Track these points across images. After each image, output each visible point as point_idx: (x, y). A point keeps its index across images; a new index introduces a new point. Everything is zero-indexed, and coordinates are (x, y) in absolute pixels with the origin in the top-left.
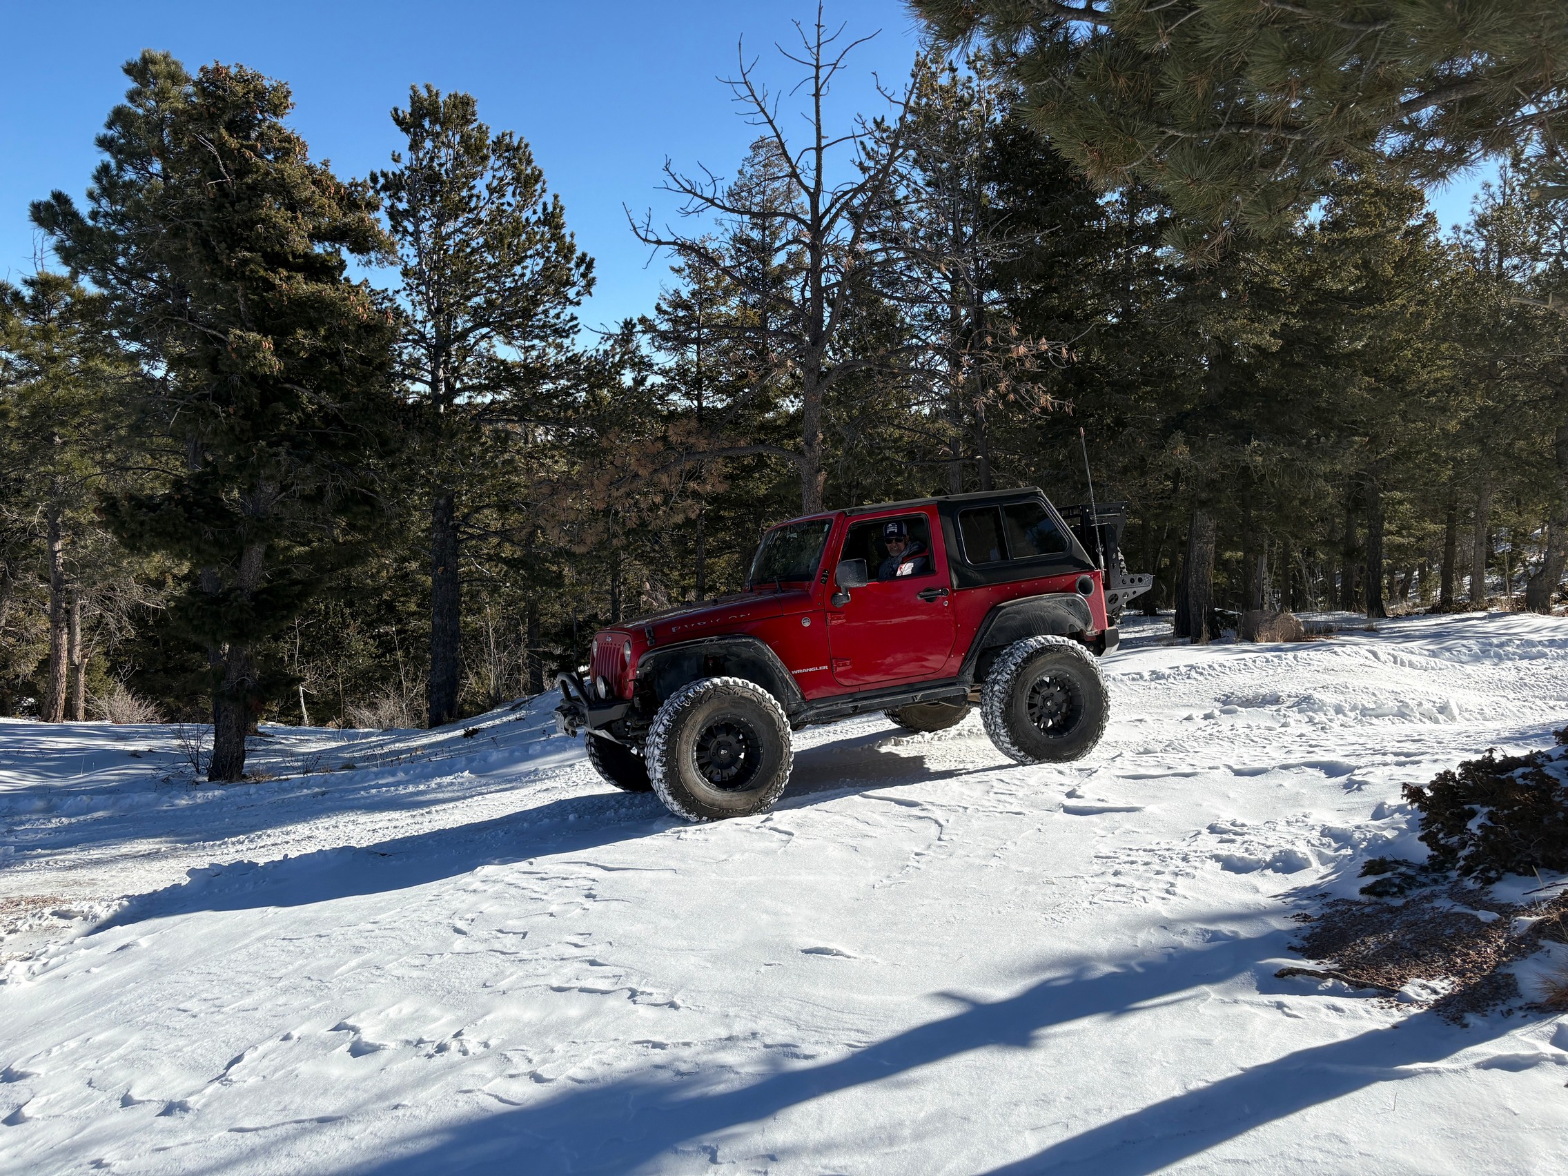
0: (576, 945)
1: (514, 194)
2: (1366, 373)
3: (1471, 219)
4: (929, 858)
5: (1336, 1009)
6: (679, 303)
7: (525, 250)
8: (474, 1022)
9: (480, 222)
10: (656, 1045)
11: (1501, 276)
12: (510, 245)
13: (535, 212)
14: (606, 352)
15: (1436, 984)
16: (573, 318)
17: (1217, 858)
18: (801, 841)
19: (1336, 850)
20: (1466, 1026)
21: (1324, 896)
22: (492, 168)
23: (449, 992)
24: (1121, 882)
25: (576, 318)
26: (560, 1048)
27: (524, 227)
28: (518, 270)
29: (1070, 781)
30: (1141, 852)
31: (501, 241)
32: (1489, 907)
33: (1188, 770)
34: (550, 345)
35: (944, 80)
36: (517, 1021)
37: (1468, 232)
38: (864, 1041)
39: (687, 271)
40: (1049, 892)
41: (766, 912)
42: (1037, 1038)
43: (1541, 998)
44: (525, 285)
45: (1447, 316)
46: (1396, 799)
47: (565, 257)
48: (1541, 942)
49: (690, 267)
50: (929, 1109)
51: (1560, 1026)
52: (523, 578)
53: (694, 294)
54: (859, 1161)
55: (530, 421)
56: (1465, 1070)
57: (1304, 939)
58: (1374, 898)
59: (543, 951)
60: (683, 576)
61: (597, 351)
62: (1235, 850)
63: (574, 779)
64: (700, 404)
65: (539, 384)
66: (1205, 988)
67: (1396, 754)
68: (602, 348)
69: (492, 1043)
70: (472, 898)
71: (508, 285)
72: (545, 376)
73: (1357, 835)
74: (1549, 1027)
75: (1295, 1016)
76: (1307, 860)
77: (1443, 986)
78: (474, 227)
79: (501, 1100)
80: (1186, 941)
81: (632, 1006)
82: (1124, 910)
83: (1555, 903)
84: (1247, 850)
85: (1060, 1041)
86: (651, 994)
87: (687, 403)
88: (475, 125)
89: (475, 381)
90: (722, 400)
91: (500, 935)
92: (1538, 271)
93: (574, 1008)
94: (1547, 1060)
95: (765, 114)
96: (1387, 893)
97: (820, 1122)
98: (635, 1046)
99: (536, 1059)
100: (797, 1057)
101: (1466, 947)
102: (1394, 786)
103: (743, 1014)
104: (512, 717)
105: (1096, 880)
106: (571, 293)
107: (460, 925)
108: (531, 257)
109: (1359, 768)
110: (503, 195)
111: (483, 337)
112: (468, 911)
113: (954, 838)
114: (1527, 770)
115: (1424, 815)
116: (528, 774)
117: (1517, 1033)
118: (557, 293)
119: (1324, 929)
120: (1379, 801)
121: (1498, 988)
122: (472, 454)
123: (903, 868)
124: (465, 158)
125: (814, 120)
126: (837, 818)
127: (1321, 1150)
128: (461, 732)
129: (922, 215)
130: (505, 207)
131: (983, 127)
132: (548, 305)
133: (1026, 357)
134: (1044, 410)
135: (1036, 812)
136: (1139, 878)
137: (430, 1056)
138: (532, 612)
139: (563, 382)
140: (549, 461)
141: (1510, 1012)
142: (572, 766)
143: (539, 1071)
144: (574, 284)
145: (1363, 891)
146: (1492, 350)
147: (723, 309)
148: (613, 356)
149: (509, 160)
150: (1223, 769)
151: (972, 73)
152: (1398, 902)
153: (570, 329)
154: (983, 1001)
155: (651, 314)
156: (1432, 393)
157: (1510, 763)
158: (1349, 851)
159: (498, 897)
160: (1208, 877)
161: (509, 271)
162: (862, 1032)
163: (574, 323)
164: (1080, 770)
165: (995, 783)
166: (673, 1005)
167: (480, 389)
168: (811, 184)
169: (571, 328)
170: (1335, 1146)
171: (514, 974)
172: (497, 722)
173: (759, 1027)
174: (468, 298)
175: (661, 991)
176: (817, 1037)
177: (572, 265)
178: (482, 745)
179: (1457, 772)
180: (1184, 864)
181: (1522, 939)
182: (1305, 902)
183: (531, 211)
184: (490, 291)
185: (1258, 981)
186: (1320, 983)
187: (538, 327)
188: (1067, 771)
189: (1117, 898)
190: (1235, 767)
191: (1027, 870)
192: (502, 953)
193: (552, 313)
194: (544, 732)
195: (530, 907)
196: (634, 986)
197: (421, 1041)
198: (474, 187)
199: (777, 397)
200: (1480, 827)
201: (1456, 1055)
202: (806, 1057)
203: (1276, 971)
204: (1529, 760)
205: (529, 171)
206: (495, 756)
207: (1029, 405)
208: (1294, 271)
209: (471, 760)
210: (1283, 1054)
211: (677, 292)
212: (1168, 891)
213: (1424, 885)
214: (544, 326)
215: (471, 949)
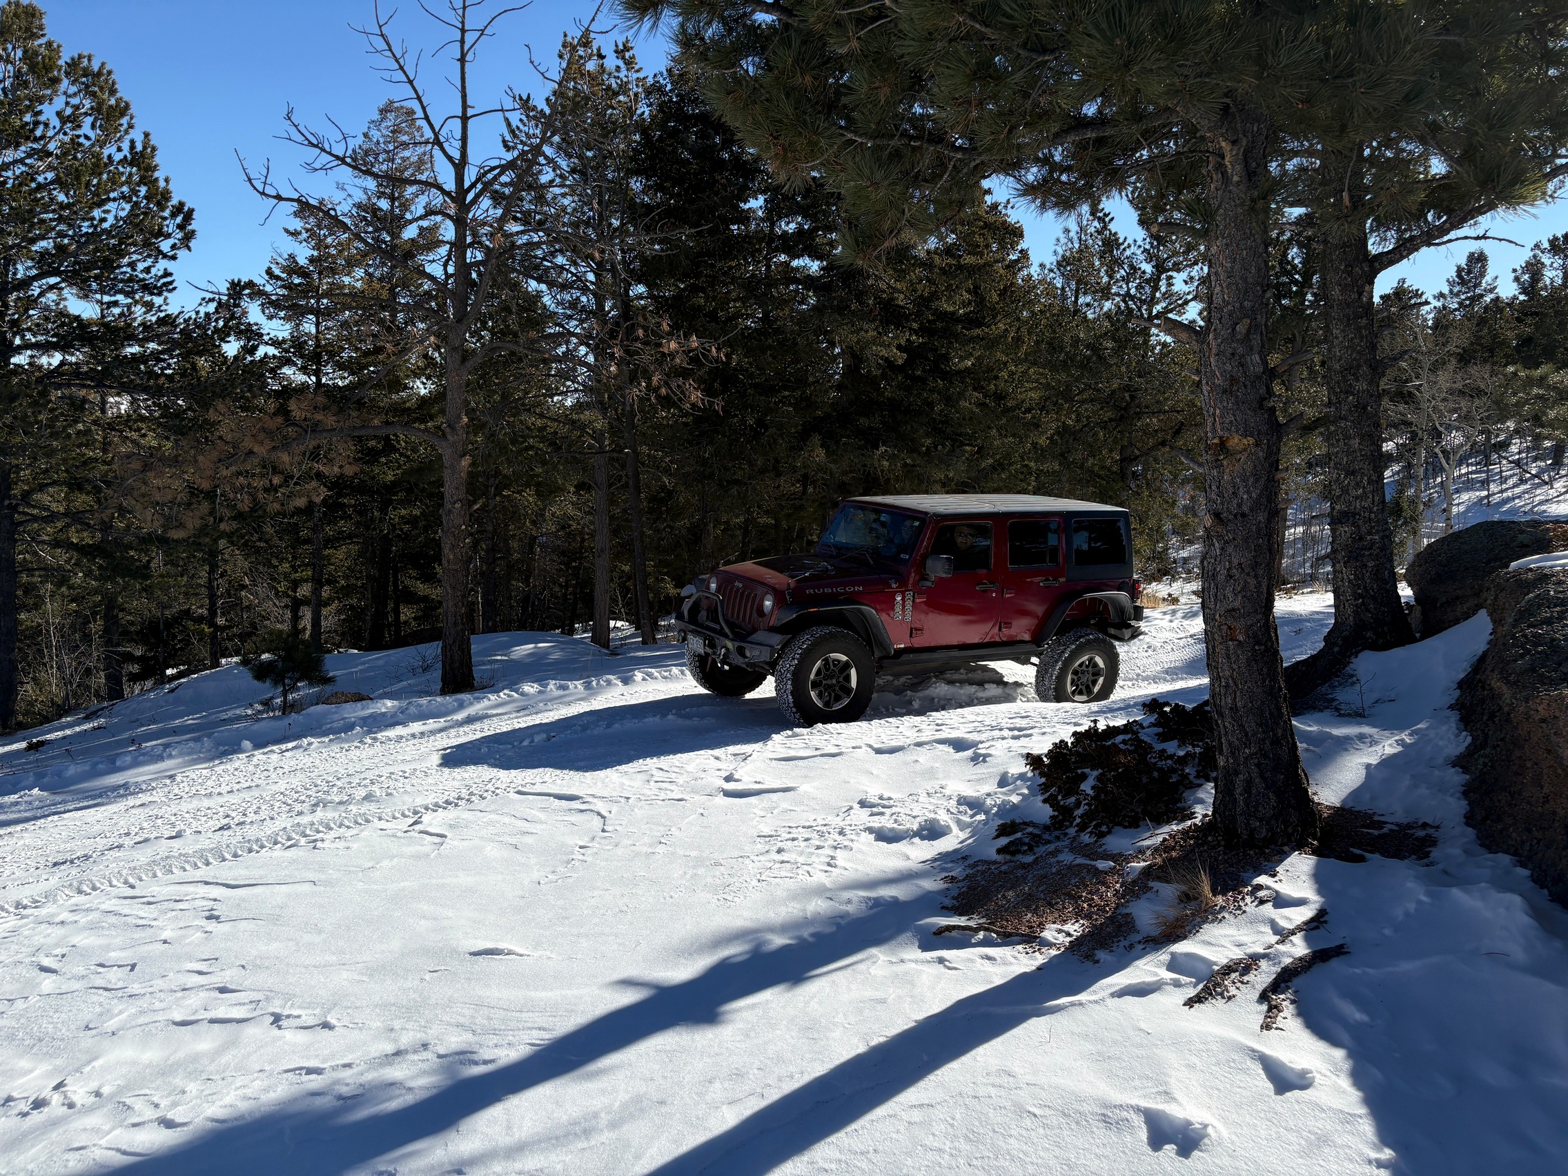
0: (200, 973)
1: (93, 126)
2: (975, 389)
3: (1054, 259)
4: (595, 850)
5: (989, 958)
6: (293, 268)
7: (107, 192)
8: (79, 1070)
9: (50, 154)
10: (310, 1071)
11: (1076, 312)
12: (88, 184)
13: (119, 149)
14: (207, 315)
15: (1069, 927)
16: (167, 274)
17: (870, 830)
18: (455, 843)
19: (972, 816)
20: (1098, 962)
21: (965, 858)
22: (65, 93)
23: (40, 1040)
24: (785, 859)
25: (171, 275)
26: (192, 1087)
27: (106, 165)
28: (97, 213)
29: (727, 766)
30: (800, 829)
31: (78, 178)
32: (1106, 856)
33: (834, 750)
34: (136, 302)
35: (591, 66)
36: (134, 1063)
37: (1051, 270)
38: (543, 1037)
39: (305, 235)
40: (718, 873)
41: (424, 917)
42: (724, 1013)
43: (1155, 932)
44: (107, 232)
45: (1037, 343)
46: (1019, 767)
47: (159, 204)
48: (1151, 884)
49: (307, 230)
50: (623, 1096)
51: (1172, 954)
52: (100, 567)
53: (312, 260)
54: (555, 1159)
55: (111, 387)
56: (1103, 1000)
57: (954, 898)
58: (1008, 857)
59: (159, 983)
60: (294, 569)
61: (197, 313)
62: (886, 822)
63: (176, 791)
64: (319, 380)
65: (123, 346)
66: (874, 951)
67: (1011, 729)
68: (202, 310)
69: (106, 1090)
70: (58, 932)
71: (84, 230)
72: (131, 338)
73: (989, 802)
74: (1164, 956)
75: (956, 969)
76: (948, 827)
77: (1075, 928)
78: (40, 159)
79: (125, 1153)
80: (850, 908)
81: (276, 1032)
82: (790, 884)
83: (1156, 850)
84: (896, 821)
85: (745, 1014)
86: (299, 1017)
87: (303, 378)
88: (42, 41)
89: (40, 338)
90: (343, 378)
91: (101, 970)
92: (1105, 309)
93: (205, 1042)
94: (1167, 984)
95: (405, 72)
96: (1019, 852)
97: (509, 1128)
98: (285, 1075)
99: (164, 1103)
100: (476, 1063)
101: (1090, 893)
102: (1013, 757)
103: (410, 1025)
104: (87, 726)
105: (761, 858)
106: (165, 246)
107: (46, 962)
108: (114, 200)
109: (982, 742)
110: (79, 126)
111: (51, 287)
112: (57, 945)
113: (618, 828)
114: (1128, 737)
115: (1043, 780)
116: (115, 788)
117: (1140, 963)
118: (147, 244)
119: (969, 888)
120: (1002, 771)
121: (1120, 926)
122: (37, 422)
123: (568, 862)
124: (30, 78)
125: (459, 85)
126: (492, 816)
127: (993, 1085)
128: (23, 745)
129: (566, 202)
130: (82, 140)
131: (631, 119)
132: (135, 257)
133: (677, 352)
134: (694, 405)
135: (697, 797)
136: (801, 854)
137: (25, 1115)
138: (111, 607)
139: (152, 346)
140: (134, 435)
141: (1131, 946)
142: (171, 777)
143: (170, 1116)
144: (168, 236)
145: (999, 851)
146: (1072, 376)
147: (347, 280)
148: (216, 320)
149: (87, 86)
150: (865, 748)
151: (620, 63)
152: (1029, 859)
153: (165, 286)
154: (666, 984)
155: (260, 280)
156: (1029, 410)
157: (1111, 732)
158: (983, 817)
159: (92, 927)
160: (864, 848)
161: (88, 213)
162: (544, 1029)
163: (169, 279)
164: (735, 755)
165: (655, 772)
166: (326, 1026)
167: (46, 348)
168: (456, 155)
169: (164, 284)
170: (1005, 1080)
171: (123, 1013)
172: (68, 732)
173: (431, 1034)
174: (33, 241)
175: (310, 1012)
176: (495, 1040)
177: (166, 213)
178: (53, 758)
179: (1070, 741)
180: (841, 837)
181: (1134, 882)
182: (950, 865)
183: (114, 149)
184: (62, 235)
185: (920, 941)
186: (973, 936)
187: (122, 281)
188: (723, 757)
189: (783, 874)
190: (876, 746)
191: (694, 854)
192: (106, 989)
193: (141, 266)
194: (133, 742)
195: (136, 936)
196: (278, 1010)
197: (9, 1099)
198: (40, 112)
199: (407, 377)
200: (1093, 788)
201: (1093, 988)
202: (485, 1062)
203: (934, 930)
204: (1127, 728)
205: (113, 102)
206: (72, 770)
207: (680, 400)
208: (915, 291)
209: (43, 775)
210: (949, 1003)
211: (292, 257)
212: (829, 865)
213: (1049, 842)
214: (131, 279)
215: (64, 988)
